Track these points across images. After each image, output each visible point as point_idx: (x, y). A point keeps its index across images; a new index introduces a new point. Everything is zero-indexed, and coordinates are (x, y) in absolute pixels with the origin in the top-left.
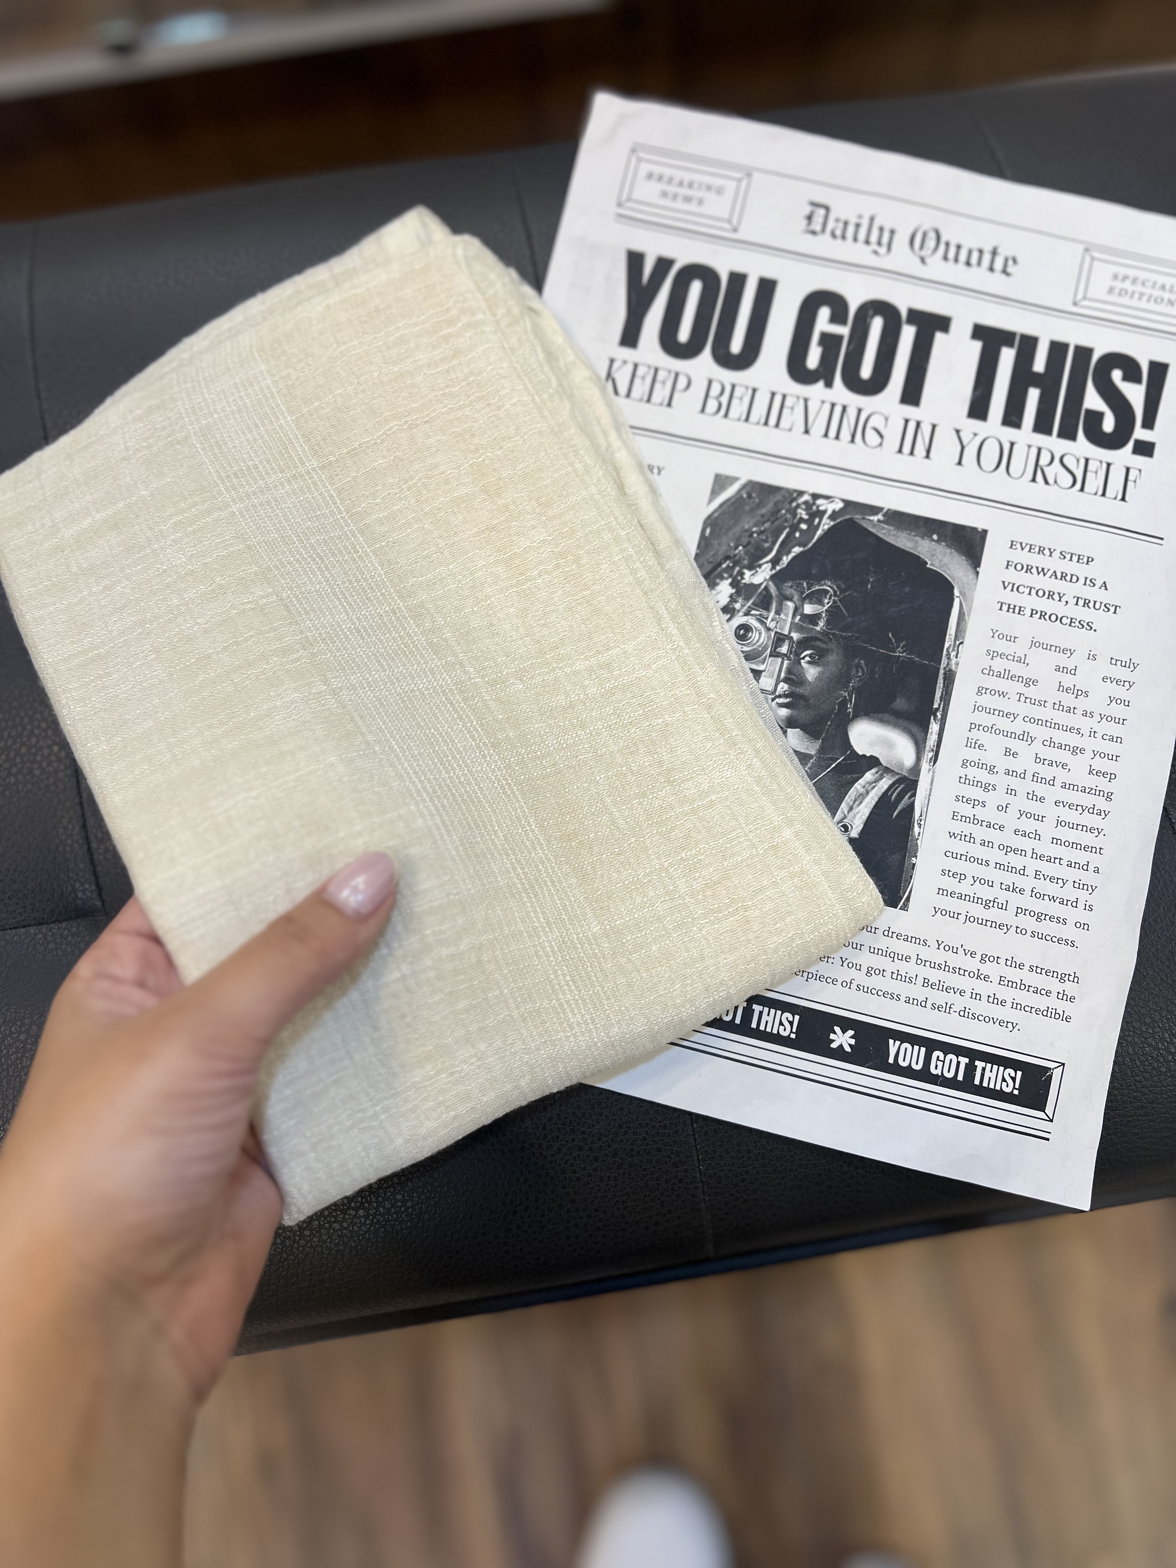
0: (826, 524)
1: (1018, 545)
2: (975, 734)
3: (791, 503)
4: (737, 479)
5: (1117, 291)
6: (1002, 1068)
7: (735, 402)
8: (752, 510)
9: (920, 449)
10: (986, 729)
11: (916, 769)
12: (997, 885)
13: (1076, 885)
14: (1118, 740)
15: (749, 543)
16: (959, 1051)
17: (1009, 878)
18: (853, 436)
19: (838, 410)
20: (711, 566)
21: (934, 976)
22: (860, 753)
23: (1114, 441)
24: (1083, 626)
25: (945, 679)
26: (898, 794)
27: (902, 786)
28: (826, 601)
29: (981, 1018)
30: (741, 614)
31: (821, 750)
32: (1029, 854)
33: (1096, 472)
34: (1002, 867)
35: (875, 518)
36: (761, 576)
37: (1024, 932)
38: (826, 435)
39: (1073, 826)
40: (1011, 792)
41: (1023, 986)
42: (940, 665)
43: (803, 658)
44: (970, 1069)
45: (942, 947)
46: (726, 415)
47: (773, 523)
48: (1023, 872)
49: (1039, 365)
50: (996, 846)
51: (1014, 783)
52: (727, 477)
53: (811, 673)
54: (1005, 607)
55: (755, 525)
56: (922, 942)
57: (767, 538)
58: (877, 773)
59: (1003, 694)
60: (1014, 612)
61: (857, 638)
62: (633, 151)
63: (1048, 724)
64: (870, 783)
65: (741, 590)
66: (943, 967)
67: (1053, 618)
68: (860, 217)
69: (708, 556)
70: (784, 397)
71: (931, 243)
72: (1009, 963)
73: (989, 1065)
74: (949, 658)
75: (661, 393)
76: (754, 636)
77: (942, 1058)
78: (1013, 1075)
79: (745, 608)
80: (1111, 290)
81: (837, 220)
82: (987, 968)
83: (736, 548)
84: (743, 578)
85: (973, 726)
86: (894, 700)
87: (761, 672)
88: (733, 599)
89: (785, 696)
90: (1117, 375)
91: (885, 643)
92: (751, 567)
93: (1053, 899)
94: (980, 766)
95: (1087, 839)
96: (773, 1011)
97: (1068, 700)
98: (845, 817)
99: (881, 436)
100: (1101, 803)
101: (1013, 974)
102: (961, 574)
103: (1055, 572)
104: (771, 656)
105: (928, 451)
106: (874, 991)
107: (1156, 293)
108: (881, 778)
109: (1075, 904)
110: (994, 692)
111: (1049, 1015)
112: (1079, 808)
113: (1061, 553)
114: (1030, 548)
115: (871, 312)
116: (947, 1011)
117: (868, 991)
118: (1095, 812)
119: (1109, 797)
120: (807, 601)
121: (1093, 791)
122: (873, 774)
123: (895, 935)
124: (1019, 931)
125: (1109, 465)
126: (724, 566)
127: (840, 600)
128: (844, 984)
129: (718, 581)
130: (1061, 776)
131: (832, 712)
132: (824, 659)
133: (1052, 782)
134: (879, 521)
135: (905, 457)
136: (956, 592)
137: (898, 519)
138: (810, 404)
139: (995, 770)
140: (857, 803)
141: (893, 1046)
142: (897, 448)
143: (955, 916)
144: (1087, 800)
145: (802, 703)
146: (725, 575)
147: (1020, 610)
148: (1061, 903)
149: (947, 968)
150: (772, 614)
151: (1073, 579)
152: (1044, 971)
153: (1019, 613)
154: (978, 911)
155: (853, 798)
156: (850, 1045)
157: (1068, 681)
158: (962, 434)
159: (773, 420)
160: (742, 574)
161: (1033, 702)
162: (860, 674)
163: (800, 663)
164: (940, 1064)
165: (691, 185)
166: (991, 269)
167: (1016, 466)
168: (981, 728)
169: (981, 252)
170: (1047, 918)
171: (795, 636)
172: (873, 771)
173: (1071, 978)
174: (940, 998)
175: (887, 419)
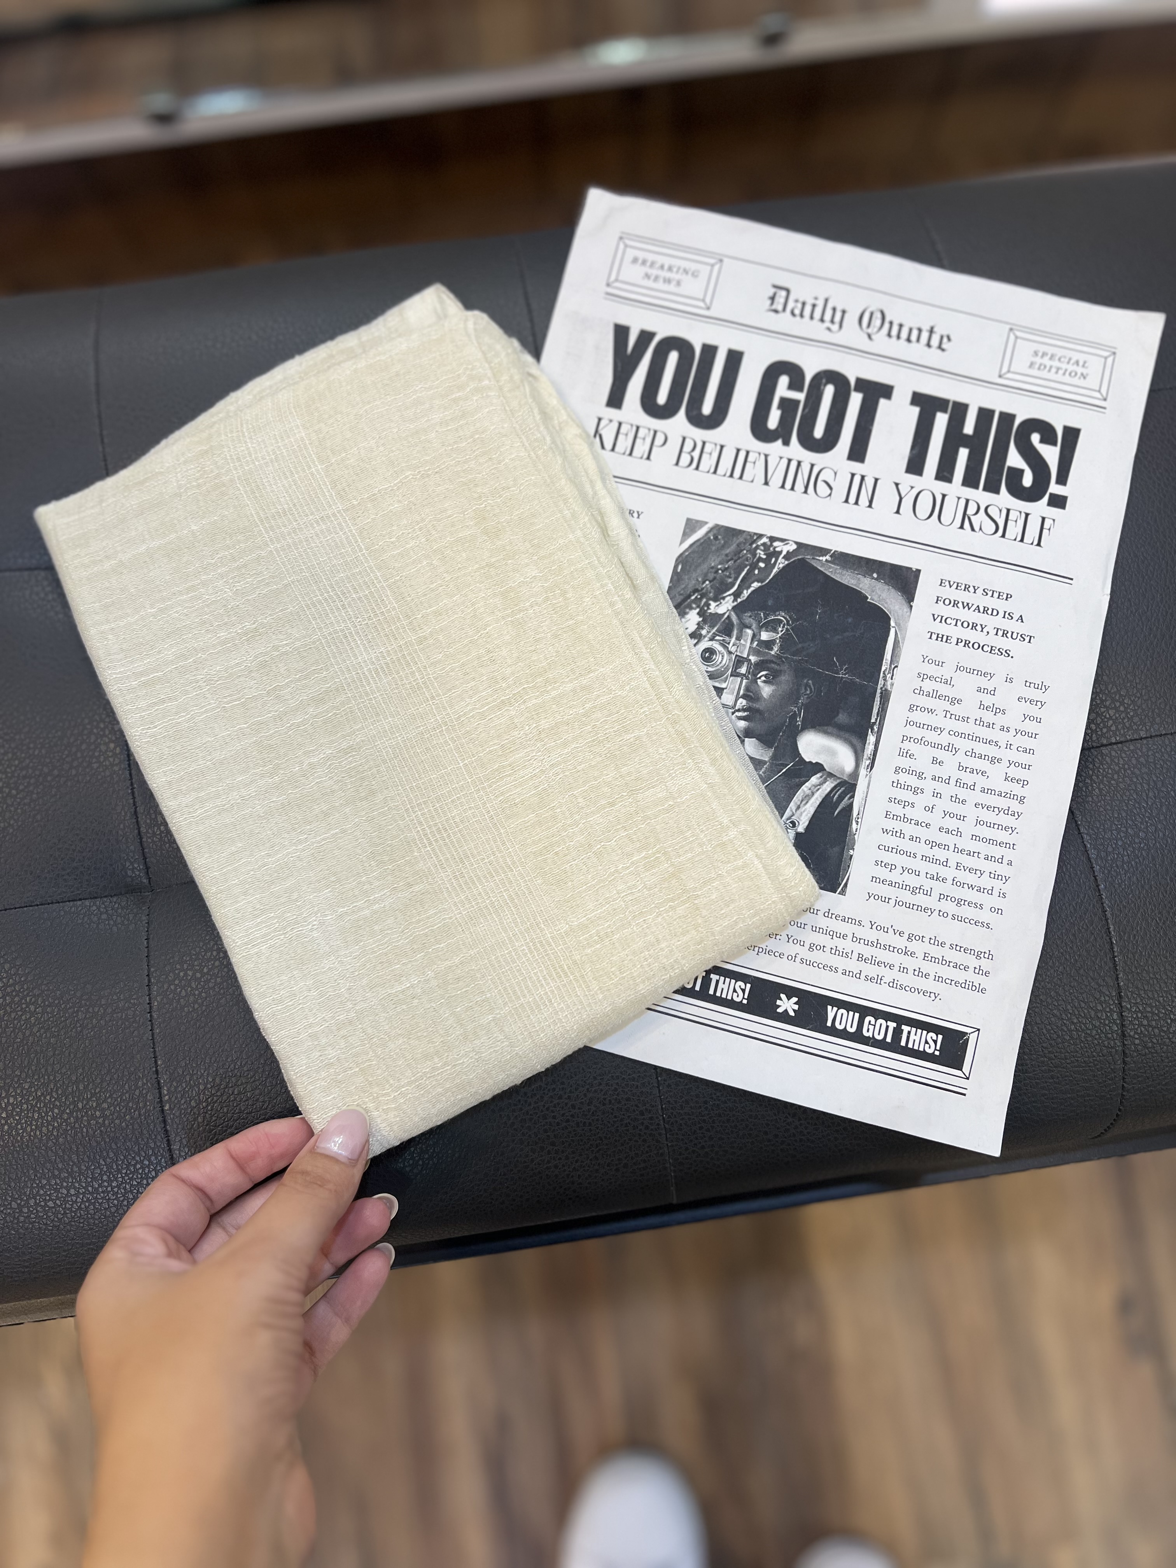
0: (781, 563)
1: (947, 583)
2: (907, 745)
3: (751, 544)
4: (706, 523)
5: (1037, 366)
6: (925, 1032)
7: (705, 456)
8: (718, 550)
9: (864, 500)
10: (916, 741)
11: (855, 774)
12: (923, 874)
13: (992, 876)
14: (1031, 751)
15: (715, 578)
16: (888, 1016)
17: (933, 869)
18: (806, 487)
19: (794, 465)
20: (682, 597)
21: (868, 952)
22: (807, 760)
23: (1032, 495)
24: (1002, 654)
25: (881, 697)
26: (839, 796)
27: (843, 789)
28: (780, 629)
29: (907, 988)
30: (706, 639)
31: (774, 757)
32: (952, 848)
33: (1016, 521)
34: (928, 859)
35: (824, 559)
36: (724, 607)
37: (945, 915)
38: (783, 487)
39: (991, 825)
40: (937, 795)
41: (943, 961)
42: (877, 685)
43: (760, 678)
44: (898, 1032)
45: (874, 927)
46: (697, 468)
47: (735, 561)
48: (946, 864)
49: (969, 429)
50: (923, 841)
51: (940, 787)
52: (697, 521)
53: (766, 690)
54: (934, 637)
55: (720, 564)
56: (857, 923)
57: (730, 574)
58: (821, 777)
59: (931, 711)
60: (942, 641)
61: (806, 661)
62: (621, 238)
63: (970, 737)
64: (815, 786)
65: (707, 618)
66: (875, 944)
67: (976, 646)
68: (816, 298)
69: (679, 589)
70: (748, 453)
71: (877, 322)
72: (932, 942)
73: (914, 1029)
74: (885, 680)
75: (642, 448)
76: (718, 658)
77: (873, 1022)
78: (935, 1038)
79: (710, 634)
80: (1032, 365)
81: (797, 301)
82: (913, 946)
83: (704, 582)
84: (709, 608)
85: (904, 738)
86: (838, 715)
87: (723, 689)
88: (700, 626)
89: (744, 710)
90: (1035, 438)
91: (831, 666)
92: (715, 600)
93: (971, 887)
94: (911, 773)
95: (1002, 836)
96: (728, 980)
97: (988, 717)
98: (793, 815)
99: (831, 488)
100: (1015, 806)
101: (935, 951)
102: (897, 607)
103: (978, 606)
104: (731, 675)
105: (871, 502)
106: (815, 964)
107: (1071, 368)
108: (825, 781)
109: (991, 892)
110: (923, 709)
111: (967, 987)
112: (996, 809)
113: (984, 590)
114: (957, 586)
115: (824, 381)
116: (879, 982)
117: (810, 964)
118: (1010, 813)
119: (1022, 800)
120: (764, 629)
121: (1008, 795)
122: (818, 778)
123: (834, 916)
124: (941, 914)
125: (1027, 515)
126: (693, 598)
127: (792, 629)
128: (790, 958)
129: (687, 610)
130: (981, 782)
131: (783, 724)
132: (777, 679)
133: (973, 787)
134: (826, 560)
135: (851, 506)
136: (892, 623)
137: (844, 559)
138: (769, 459)
139: (923, 776)
140: (804, 802)
141: (831, 1012)
142: (844, 499)
143: (886, 900)
144: (1003, 803)
145: (758, 716)
146: (694, 606)
147: (947, 639)
148: (979, 891)
149: (879, 945)
150: (733, 640)
151: (994, 612)
152: (962, 949)
153: (946, 642)
154: (906, 896)
155: (801, 799)
156: (794, 1010)
157: (988, 700)
158: (900, 486)
159: (737, 473)
160: (708, 605)
161: (957, 718)
162: (808, 692)
163: (757, 682)
164: (871, 1027)
165: (670, 269)
166: (929, 345)
167: (946, 516)
168: (912, 740)
169: (920, 330)
170: (966, 903)
171: (753, 659)
172: (819, 775)
173: (986, 956)
174: (871, 970)
175: (836, 473)
